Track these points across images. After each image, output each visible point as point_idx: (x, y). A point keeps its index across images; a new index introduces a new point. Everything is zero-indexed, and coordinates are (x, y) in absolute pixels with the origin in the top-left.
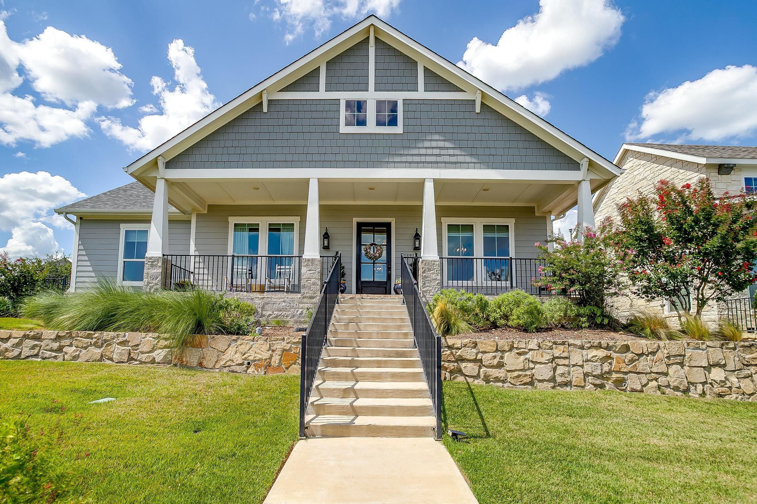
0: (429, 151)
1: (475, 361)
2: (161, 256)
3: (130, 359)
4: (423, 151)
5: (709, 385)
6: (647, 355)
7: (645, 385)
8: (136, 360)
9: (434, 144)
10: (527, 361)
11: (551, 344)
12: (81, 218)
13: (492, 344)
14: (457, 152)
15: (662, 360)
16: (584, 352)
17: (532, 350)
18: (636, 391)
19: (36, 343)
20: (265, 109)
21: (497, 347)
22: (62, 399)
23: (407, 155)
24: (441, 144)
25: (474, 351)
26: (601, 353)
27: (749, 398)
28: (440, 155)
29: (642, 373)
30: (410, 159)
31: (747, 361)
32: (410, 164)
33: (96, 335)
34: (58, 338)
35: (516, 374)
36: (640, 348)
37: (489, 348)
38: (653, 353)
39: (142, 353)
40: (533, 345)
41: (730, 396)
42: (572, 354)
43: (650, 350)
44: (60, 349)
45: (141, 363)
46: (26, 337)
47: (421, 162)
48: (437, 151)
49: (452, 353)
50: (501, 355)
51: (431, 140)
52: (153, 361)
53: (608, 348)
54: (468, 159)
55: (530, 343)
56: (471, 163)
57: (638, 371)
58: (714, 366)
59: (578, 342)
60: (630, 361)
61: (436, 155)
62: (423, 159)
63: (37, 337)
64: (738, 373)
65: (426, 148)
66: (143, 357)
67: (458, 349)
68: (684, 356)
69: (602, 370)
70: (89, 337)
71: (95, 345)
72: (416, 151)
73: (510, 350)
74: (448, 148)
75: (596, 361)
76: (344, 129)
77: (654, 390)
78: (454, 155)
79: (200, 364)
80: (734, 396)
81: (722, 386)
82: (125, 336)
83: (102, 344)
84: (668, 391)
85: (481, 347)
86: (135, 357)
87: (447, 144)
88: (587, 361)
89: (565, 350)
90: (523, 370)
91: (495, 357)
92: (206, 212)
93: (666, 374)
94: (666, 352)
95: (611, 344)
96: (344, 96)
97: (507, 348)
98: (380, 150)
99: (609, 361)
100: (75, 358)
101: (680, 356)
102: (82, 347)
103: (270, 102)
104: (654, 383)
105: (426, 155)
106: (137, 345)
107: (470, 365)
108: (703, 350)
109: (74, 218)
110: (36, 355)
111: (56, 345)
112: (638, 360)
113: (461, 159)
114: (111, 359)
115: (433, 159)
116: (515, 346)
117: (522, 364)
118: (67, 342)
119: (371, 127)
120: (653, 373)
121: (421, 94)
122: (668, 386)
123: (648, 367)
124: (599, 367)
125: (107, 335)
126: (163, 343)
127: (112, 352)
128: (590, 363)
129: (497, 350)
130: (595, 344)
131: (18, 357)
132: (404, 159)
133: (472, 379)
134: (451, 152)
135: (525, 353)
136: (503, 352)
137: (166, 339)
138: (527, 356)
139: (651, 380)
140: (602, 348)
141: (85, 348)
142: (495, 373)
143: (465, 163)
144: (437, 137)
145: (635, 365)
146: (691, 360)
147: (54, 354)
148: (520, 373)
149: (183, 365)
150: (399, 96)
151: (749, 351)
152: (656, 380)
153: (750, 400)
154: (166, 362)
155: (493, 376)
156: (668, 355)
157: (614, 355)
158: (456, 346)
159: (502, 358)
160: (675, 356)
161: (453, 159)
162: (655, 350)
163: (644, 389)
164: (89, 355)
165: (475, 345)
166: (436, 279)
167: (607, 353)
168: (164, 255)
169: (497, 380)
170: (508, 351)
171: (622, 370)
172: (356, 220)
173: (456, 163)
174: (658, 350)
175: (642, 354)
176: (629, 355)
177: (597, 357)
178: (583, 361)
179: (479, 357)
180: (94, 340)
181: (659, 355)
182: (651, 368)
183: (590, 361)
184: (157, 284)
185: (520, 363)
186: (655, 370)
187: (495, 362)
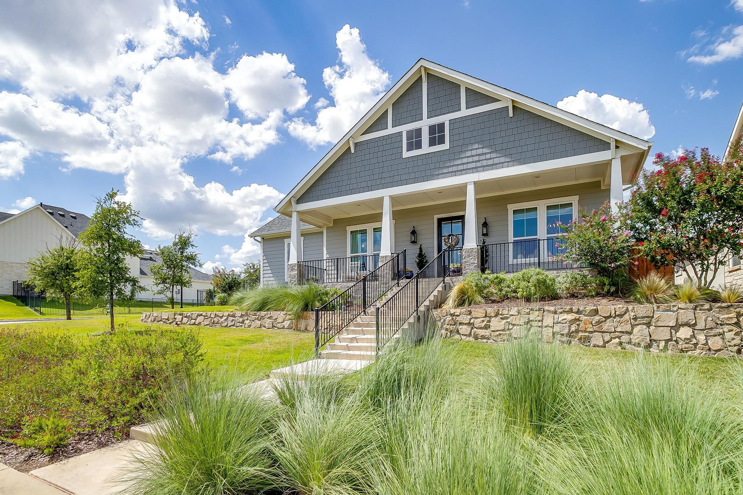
0: (470, 160)
1: (469, 324)
2: (296, 263)
3: (273, 326)
4: (465, 160)
5: (674, 342)
6: (614, 318)
7: (608, 342)
8: (276, 327)
9: (474, 153)
10: (508, 324)
11: (528, 311)
12: (263, 238)
13: (482, 311)
14: (494, 155)
15: (628, 321)
16: (556, 316)
17: (513, 315)
18: (598, 346)
19: (234, 318)
20: (353, 151)
21: (486, 313)
22: (233, 342)
23: (453, 166)
24: (480, 151)
25: (469, 317)
26: (570, 317)
27: (715, 354)
28: (479, 161)
29: (607, 332)
30: (455, 168)
31: (721, 321)
32: (455, 173)
33: (258, 314)
34: (242, 316)
35: (498, 333)
36: (608, 311)
37: (480, 315)
38: (621, 316)
39: (279, 323)
40: (514, 311)
41: (694, 352)
42: (545, 318)
43: (617, 313)
44: (243, 322)
45: (279, 328)
46: (229, 315)
47: (463, 170)
48: (476, 158)
49: (453, 319)
50: (488, 319)
51: (472, 150)
52: (283, 328)
53: (578, 312)
54: (503, 159)
55: (511, 311)
56: (505, 162)
57: (603, 330)
58: (683, 325)
59: (552, 309)
60: (596, 322)
61: (476, 162)
62: (465, 167)
63: (234, 316)
64: (707, 331)
65: (468, 157)
66: (279, 325)
67: (457, 316)
68: (653, 317)
69: (569, 330)
70: (255, 315)
71: (258, 319)
72: (459, 162)
73: (496, 316)
74: (485, 154)
75: (566, 323)
76: (406, 154)
77: (615, 345)
78: (490, 159)
79: (306, 329)
80: (698, 351)
81: (686, 343)
82: (270, 314)
83: (261, 319)
84: (628, 346)
85: (474, 314)
86: (275, 326)
87: (485, 150)
88: (558, 323)
89: (540, 315)
90: (503, 330)
91: (483, 321)
92: (332, 225)
93: (630, 333)
94: (633, 314)
95: (581, 309)
96: (404, 128)
97: (493, 315)
98: (432, 166)
99: (578, 323)
100: (250, 326)
101: (648, 317)
102: (252, 321)
103: (356, 144)
104: (617, 340)
105: (467, 163)
106: (276, 319)
107: (465, 327)
108: (674, 311)
109: (259, 239)
110: (234, 325)
111: (241, 320)
112: (605, 321)
113: (496, 161)
114: (265, 327)
115: (473, 165)
116: (500, 313)
117: (503, 326)
118: (246, 318)
119: (426, 149)
120: (618, 332)
121: (464, 112)
122: (630, 343)
123: (613, 327)
124: (567, 328)
125: (263, 313)
126: (288, 317)
127: (265, 323)
128: (560, 324)
129: (486, 316)
130: (566, 310)
131: (226, 326)
132: (450, 169)
133: (465, 337)
134: (488, 156)
135: (507, 318)
136: (490, 317)
137: (290, 315)
138: (508, 320)
139: (615, 338)
140: (573, 312)
141: (254, 321)
142: (482, 332)
143: (500, 163)
144: (476, 146)
145: (601, 326)
146: (657, 321)
147: (241, 324)
148: (501, 332)
149: (297, 329)
150: (445, 119)
151: (726, 312)
152: (619, 337)
153: (716, 356)
154: (289, 328)
155: (480, 335)
156: (635, 317)
157: (583, 318)
158: (456, 314)
159: (489, 321)
160: (643, 317)
161: (490, 162)
162: (623, 313)
163: (607, 345)
164: (255, 325)
165: (470, 313)
166: (474, 263)
167: (577, 316)
168: (298, 262)
169: (483, 337)
170: (494, 317)
171: (588, 330)
172: (436, 217)
173: (492, 165)
174: (625, 313)
175: (610, 316)
176: (597, 318)
177: (566, 320)
178: (554, 323)
179: (472, 321)
180: (257, 316)
181: (626, 317)
182: (616, 328)
183: (560, 323)
184: (295, 281)
185: (502, 325)
186: (619, 329)
187: (483, 325)
